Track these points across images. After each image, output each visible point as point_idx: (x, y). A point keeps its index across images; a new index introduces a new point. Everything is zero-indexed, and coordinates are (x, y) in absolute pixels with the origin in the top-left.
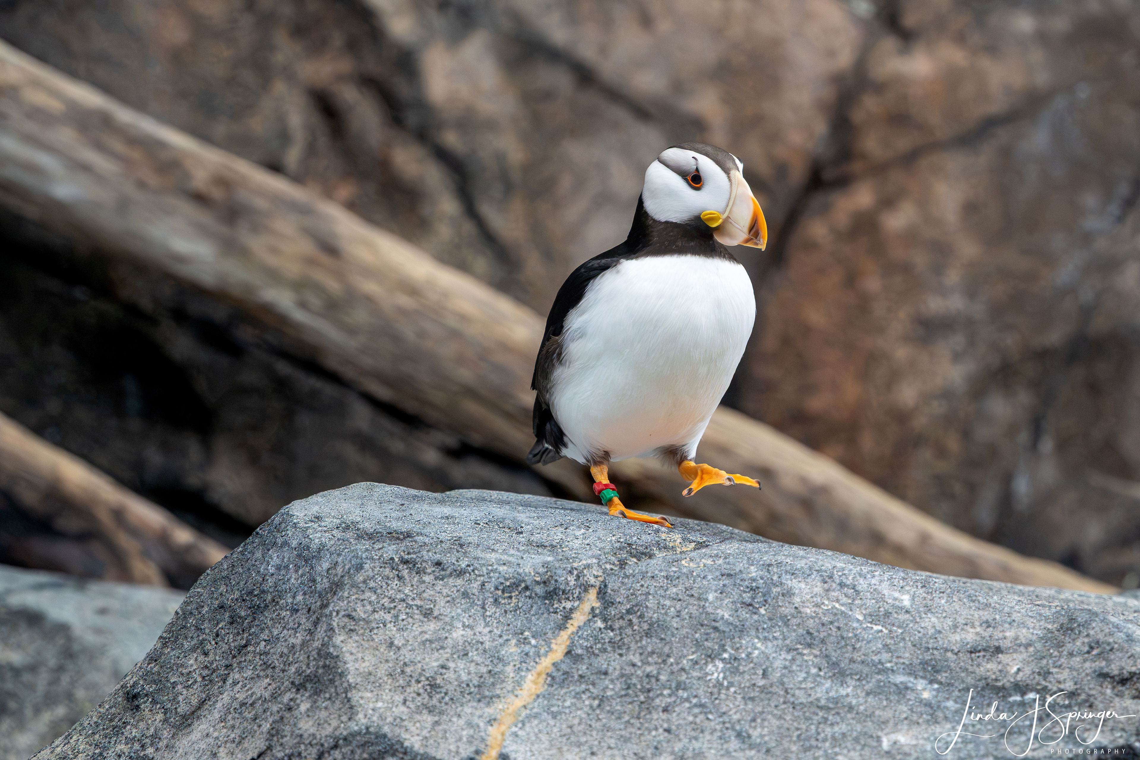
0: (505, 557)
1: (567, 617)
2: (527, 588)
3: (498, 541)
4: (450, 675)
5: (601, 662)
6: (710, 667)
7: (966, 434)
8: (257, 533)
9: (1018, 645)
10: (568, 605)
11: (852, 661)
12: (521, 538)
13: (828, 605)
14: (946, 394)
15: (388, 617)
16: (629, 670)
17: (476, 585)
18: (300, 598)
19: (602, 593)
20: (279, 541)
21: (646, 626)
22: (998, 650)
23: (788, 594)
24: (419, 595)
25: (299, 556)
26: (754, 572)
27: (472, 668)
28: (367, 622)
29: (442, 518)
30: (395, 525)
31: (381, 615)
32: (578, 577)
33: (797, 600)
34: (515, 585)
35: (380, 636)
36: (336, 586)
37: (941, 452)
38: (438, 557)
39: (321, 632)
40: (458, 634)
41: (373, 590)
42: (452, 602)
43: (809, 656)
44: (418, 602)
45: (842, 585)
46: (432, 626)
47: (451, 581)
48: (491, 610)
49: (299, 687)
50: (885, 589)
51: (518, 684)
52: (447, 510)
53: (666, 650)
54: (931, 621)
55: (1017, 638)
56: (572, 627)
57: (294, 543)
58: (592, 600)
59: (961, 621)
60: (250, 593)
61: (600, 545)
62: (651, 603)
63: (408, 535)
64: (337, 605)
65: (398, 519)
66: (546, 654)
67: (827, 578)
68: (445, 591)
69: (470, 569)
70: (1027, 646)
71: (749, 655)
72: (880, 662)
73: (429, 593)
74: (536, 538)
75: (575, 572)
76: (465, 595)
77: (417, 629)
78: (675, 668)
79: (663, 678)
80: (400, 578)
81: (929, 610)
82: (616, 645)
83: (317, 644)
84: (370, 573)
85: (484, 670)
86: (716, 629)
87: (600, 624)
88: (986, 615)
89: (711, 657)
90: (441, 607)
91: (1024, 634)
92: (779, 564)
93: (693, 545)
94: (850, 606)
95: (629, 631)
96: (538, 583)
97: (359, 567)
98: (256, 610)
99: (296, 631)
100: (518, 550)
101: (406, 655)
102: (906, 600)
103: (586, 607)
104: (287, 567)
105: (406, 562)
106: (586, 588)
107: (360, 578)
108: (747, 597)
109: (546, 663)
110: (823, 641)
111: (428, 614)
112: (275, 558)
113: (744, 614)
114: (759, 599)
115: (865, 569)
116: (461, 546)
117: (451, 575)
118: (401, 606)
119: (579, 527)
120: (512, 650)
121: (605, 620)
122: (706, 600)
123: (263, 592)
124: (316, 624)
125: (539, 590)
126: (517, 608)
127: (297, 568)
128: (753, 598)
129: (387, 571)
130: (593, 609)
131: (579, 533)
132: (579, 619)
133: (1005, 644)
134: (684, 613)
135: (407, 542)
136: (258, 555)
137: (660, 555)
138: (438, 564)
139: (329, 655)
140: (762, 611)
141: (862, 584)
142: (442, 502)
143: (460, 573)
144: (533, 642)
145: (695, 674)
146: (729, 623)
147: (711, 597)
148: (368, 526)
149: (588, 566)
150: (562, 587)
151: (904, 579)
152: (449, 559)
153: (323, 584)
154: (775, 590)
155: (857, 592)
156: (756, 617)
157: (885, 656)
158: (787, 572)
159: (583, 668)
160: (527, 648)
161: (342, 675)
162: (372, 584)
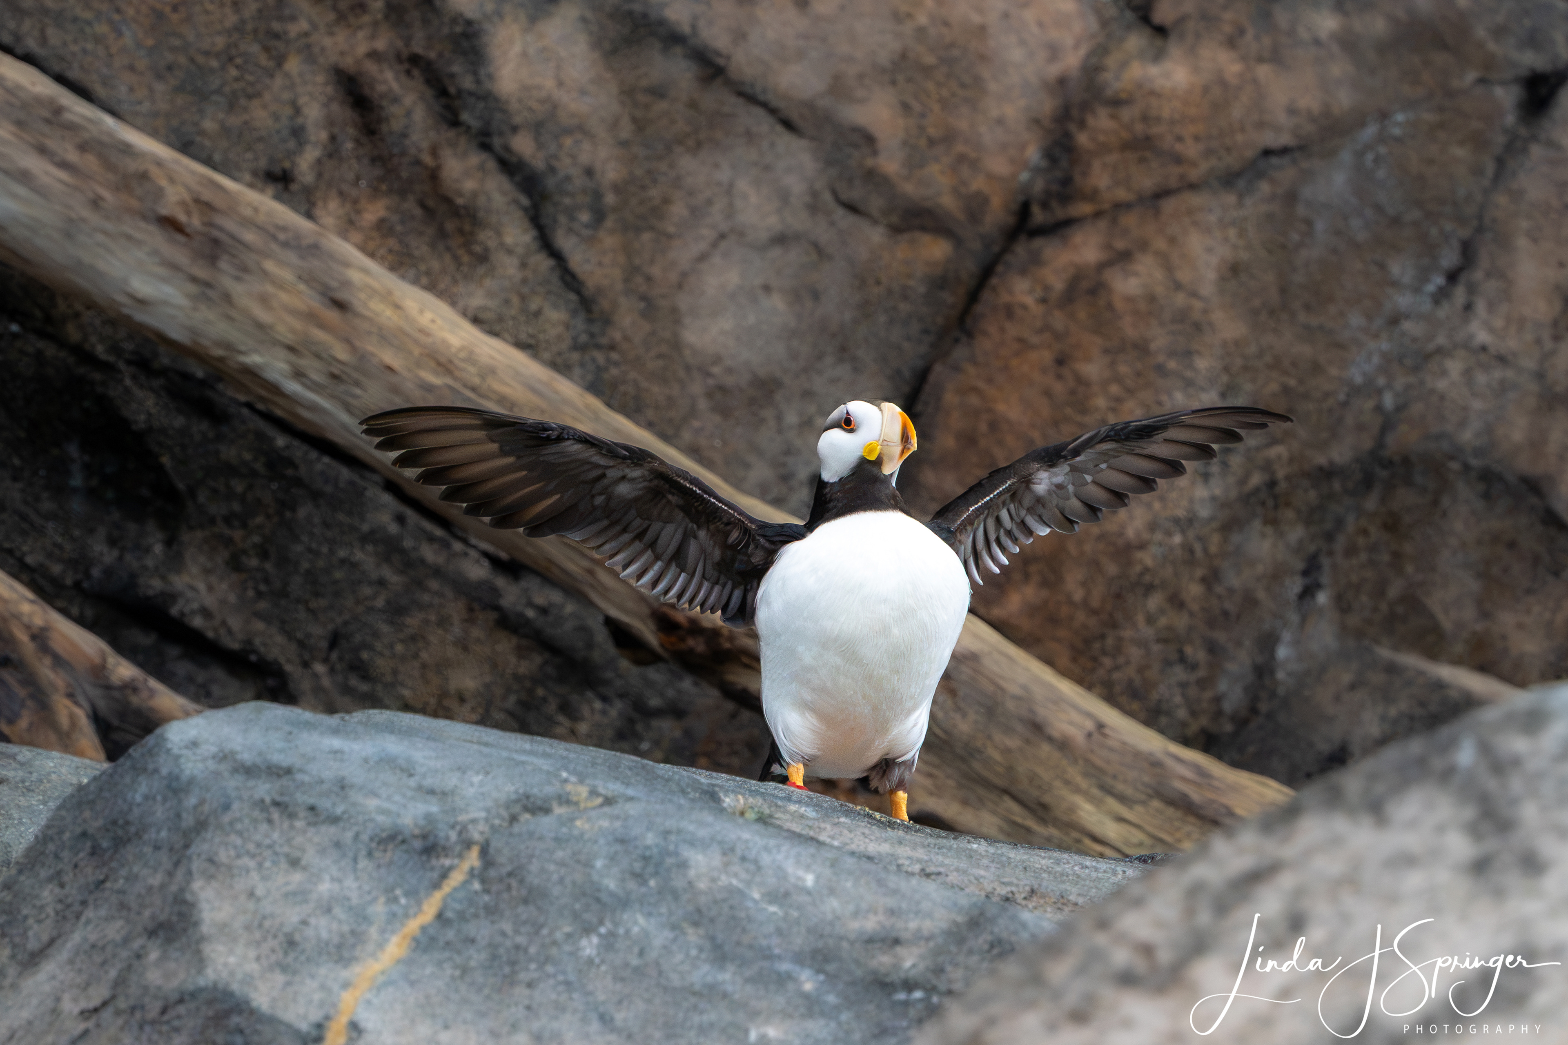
0: (386, 805)
1: (445, 875)
2: (403, 841)
3: (385, 784)
4: (310, 932)
5: (471, 929)
6: (584, 942)
7: (1211, 579)
8: (130, 755)
9: (919, 937)
10: (447, 862)
11: (738, 943)
12: (412, 782)
13: (724, 880)
14: (1186, 523)
15: (252, 864)
16: (498, 939)
17: (349, 835)
18: (164, 834)
19: (484, 852)
20: (151, 767)
21: (524, 892)
22: (897, 942)
23: (683, 865)
24: (289, 841)
25: (169, 787)
26: (650, 839)
27: (335, 926)
28: (229, 868)
29: (330, 752)
30: (277, 758)
31: (246, 861)
32: (460, 833)
33: (692, 873)
34: (392, 837)
35: (241, 884)
36: (201, 826)
37: (1177, 602)
38: (312, 801)
39: (180, 874)
40: (325, 887)
41: (240, 833)
42: (322, 851)
43: (693, 936)
44: (286, 849)
45: (743, 859)
46: (297, 877)
47: (323, 829)
48: (363, 863)
49: (152, 933)
50: (790, 868)
51: (381, 946)
52: (336, 743)
53: (541, 919)
54: (833, 904)
55: (919, 930)
56: (447, 887)
57: (164, 771)
58: (473, 859)
59: (864, 906)
60: (114, 822)
61: (495, 794)
62: (534, 867)
63: (288, 771)
64: (201, 847)
65: (281, 751)
66: (415, 915)
67: (728, 850)
68: (316, 839)
69: (346, 816)
70: (928, 939)
71: (628, 932)
72: (769, 948)
73: (299, 840)
74: (428, 782)
75: (458, 828)
76: (338, 845)
77: (280, 880)
78: (547, 940)
79: (533, 950)
80: (270, 821)
81: (832, 891)
82: (492, 911)
83: (174, 888)
84: (238, 815)
85: (346, 928)
86: (598, 900)
87: (477, 886)
88: (891, 902)
89: (588, 930)
90: (310, 857)
91: (928, 926)
92: (679, 831)
93: (599, 800)
94: (749, 883)
95: (505, 896)
96: (415, 837)
97: (227, 807)
98: (119, 843)
99: (155, 870)
100: (404, 796)
101: (267, 907)
102: (809, 880)
103: (466, 866)
104: (154, 799)
105: (276, 804)
106: (468, 844)
107: (226, 818)
108: (638, 866)
109: (413, 925)
110: (712, 920)
111: (294, 863)
112: (143, 787)
113: (632, 885)
114: (650, 869)
115: (772, 842)
116: (343, 788)
117: (324, 822)
118: (267, 853)
119: (478, 773)
120: (379, 909)
121: (483, 881)
122: (593, 867)
123: (127, 823)
124: (177, 864)
125: (418, 844)
126: (391, 863)
127: (165, 799)
128: (644, 868)
129: (256, 813)
130: (472, 869)
131: (476, 779)
132: (457, 878)
133: (904, 935)
134: (568, 880)
135: (285, 781)
136: (128, 779)
137: (559, 810)
138: (312, 808)
139: (184, 902)
140: (652, 883)
141: (766, 859)
142: (335, 732)
143: (334, 820)
144: (403, 901)
145: (567, 948)
146: (612, 894)
147: (599, 864)
148: (247, 757)
149: (474, 821)
150: (442, 842)
151: (813, 856)
152: (325, 804)
153: (188, 821)
154: (670, 861)
155: (759, 868)
156: (644, 890)
157: (775, 941)
158: (684, 841)
159: (450, 934)
160: (395, 908)
161: (196, 924)
162: (239, 826)
